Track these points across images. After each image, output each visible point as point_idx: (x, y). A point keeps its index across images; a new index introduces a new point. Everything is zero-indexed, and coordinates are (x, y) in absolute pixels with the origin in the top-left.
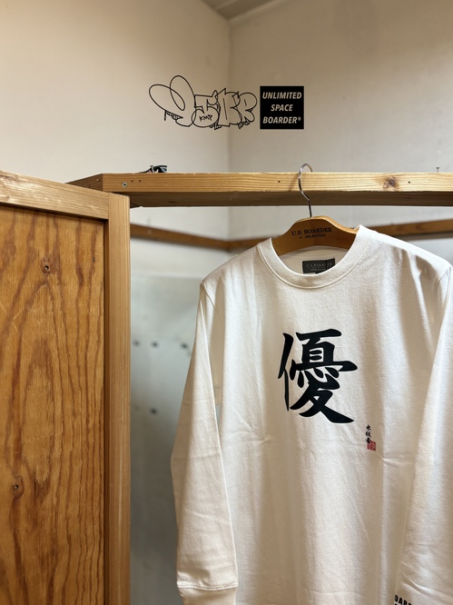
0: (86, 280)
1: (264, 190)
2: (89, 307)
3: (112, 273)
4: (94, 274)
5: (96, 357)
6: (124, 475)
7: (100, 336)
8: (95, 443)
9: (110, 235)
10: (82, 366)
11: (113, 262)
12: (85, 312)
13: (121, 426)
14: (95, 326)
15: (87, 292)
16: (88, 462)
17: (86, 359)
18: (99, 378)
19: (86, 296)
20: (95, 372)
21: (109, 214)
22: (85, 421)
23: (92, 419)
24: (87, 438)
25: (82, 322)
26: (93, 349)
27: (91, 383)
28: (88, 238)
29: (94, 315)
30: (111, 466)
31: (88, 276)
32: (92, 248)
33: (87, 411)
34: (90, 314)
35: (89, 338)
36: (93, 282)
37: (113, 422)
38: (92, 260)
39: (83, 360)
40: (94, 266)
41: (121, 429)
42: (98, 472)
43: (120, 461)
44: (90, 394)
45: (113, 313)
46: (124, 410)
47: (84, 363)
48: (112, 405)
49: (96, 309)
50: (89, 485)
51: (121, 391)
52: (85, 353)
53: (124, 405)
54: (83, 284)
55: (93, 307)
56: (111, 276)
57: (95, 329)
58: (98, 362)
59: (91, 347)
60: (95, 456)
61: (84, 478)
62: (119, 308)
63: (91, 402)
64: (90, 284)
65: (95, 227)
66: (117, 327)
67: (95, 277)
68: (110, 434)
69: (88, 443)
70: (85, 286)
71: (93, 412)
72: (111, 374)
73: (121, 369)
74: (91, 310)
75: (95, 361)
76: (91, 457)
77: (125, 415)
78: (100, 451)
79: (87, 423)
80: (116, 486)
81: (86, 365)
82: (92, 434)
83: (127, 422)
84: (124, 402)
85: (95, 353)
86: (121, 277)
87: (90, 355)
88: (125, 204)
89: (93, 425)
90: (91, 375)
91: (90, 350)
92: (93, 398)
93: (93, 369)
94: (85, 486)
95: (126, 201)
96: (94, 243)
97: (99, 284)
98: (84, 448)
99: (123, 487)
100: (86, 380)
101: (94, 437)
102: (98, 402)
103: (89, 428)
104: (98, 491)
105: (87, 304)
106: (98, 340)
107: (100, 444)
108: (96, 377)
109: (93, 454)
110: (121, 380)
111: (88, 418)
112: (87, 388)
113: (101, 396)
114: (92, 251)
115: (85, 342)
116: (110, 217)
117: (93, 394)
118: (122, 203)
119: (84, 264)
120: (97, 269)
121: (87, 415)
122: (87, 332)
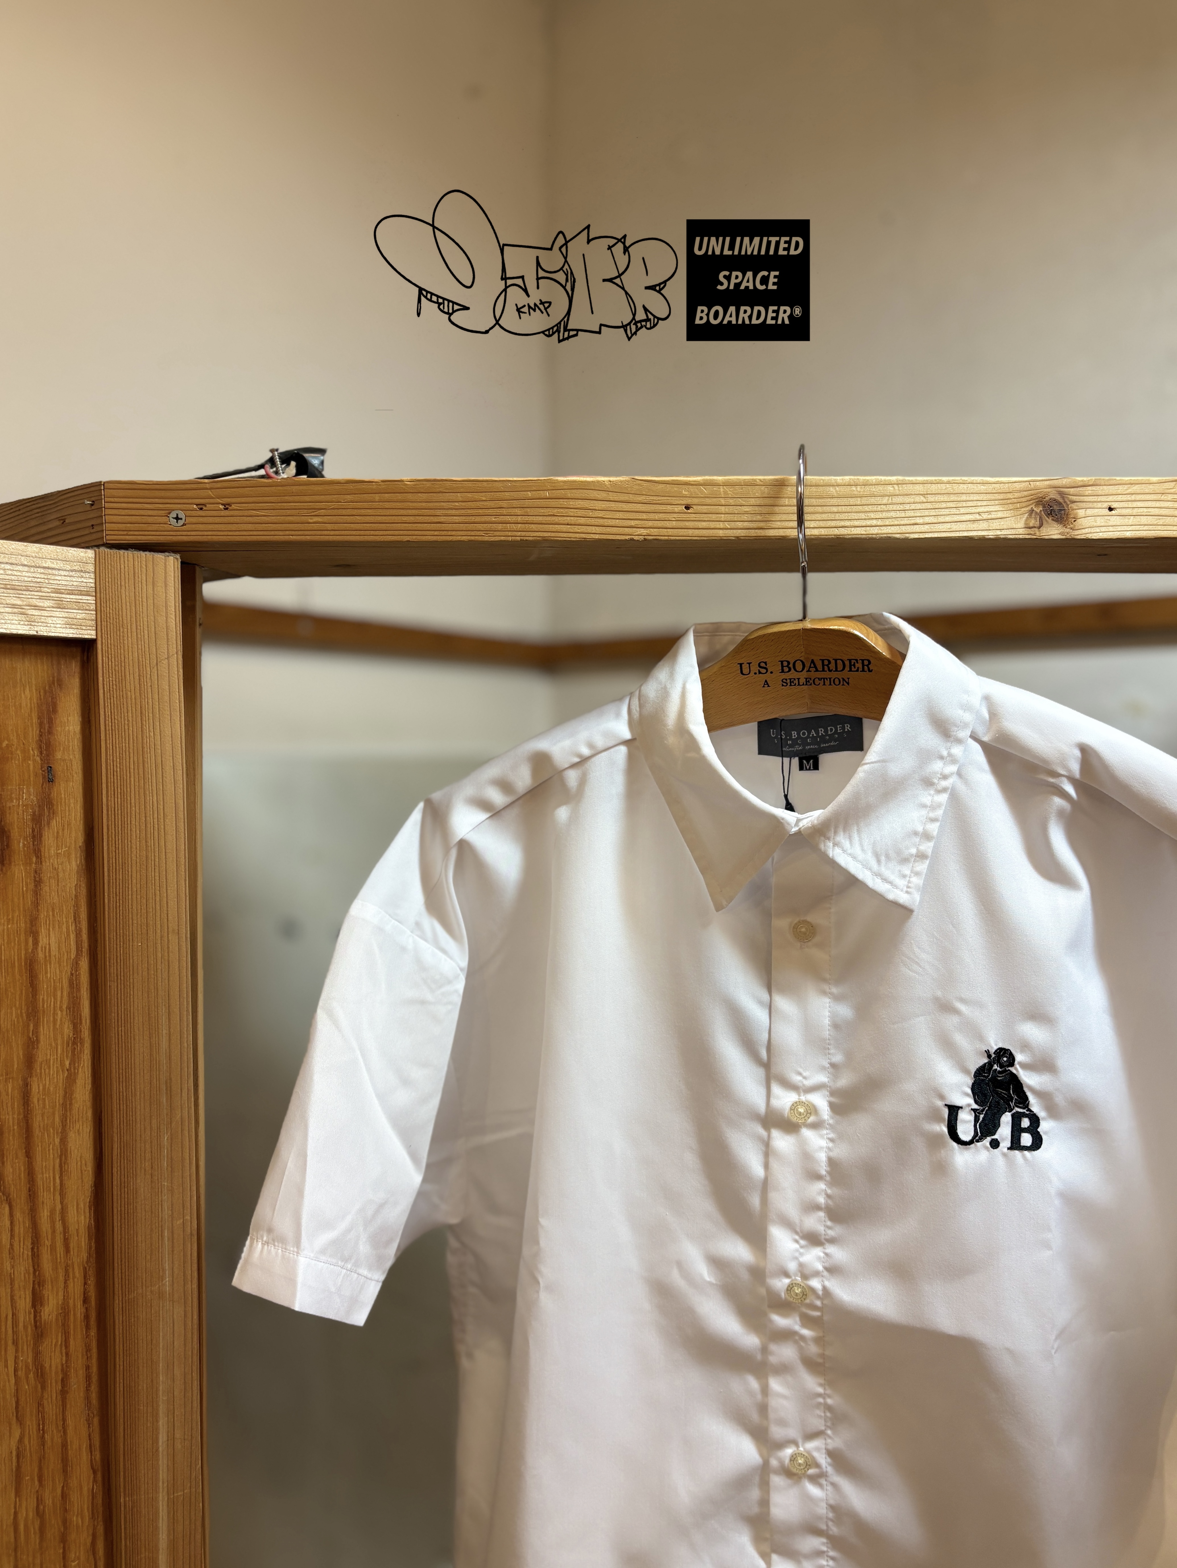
0: (20, 843)
1: (639, 534)
2: (33, 932)
3: (113, 816)
4: (54, 823)
5: (66, 1093)
6: (176, 1465)
7: (81, 1023)
8: (67, 1366)
9: (104, 691)
10: (13, 1126)
11: (116, 781)
12: (16, 951)
13: (161, 1309)
14: (59, 994)
15: (27, 884)
16: (43, 1430)
17: (28, 1100)
18: (79, 1159)
19: (21, 898)
20: (64, 1141)
21: (99, 620)
22: (28, 1300)
23: (55, 1292)
24: (37, 1354)
25: (9, 983)
26: (55, 1065)
27: (49, 1177)
28: (24, 704)
29: (53, 958)
30: (122, 1439)
31: (29, 831)
32: (41, 736)
33: (36, 1267)
34: (41, 955)
35: (37, 1032)
36: (49, 850)
37: (127, 1299)
38: (44, 777)
39: (16, 1106)
40: (49, 795)
41: (161, 1319)
42: (85, 1457)
43: (157, 1421)
44: (45, 1211)
45: (118, 949)
46: (171, 1256)
47: (19, 1114)
48: (123, 1245)
49: (61, 937)
50: (51, 1500)
51: (160, 1198)
52: (21, 1083)
53: (173, 1242)
54: (10, 860)
55: (51, 929)
56: (108, 829)
57: (61, 1002)
58: (76, 1106)
59: (48, 1062)
60: (68, 1406)
61: (32, 1479)
62: (144, 931)
63: (50, 1237)
64: (37, 857)
65: (52, 665)
66: (136, 992)
67: (58, 832)
68: (117, 1341)
69: (41, 1369)
70: (15, 865)
71: (57, 1268)
72: (115, 1146)
73: (156, 1125)
74: (44, 940)
75: (64, 1105)
76: (54, 1412)
77: (175, 1275)
78: (88, 1390)
79: (34, 1306)
80: (143, 1499)
81: (27, 1123)
82: (57, 1339)
83: (182, 1295)
84: (172, 1232)
85: (61, 1080)
86: (148, 825)
87: (44, 1086)
88: (160, 584)
89: (60, 1312)
90: (49, 1150)
91: (43, 1071)
92: (57, 1223)
93: (54, 1130)
94: (33, 1503)
95: (166, 573)
96: (51, 721)
97: (73, 853)
98: (27, 1387)
99: (172, 1503)
100: (29, 1167)
101: (64, 1348)
102: (78, 1236)
103: (45, 1320)
104: (87, 1514)
105: (26, 922)
106: (71, 1035)
107: (88, 1368)
108: (69, 1156)
109: (63, 1402)
110: (156, 1163)
111: (40, 1291)
112: (32, 1195)
113: (88, 1215)
114: (40, 747)
115: (20, 1046)
116: (102, 629)
117: (58, 1212)
118: (150, 580)
119: (11, 794)
120: (61, 804)
121: (34, 1281)
122: (28, 1016)
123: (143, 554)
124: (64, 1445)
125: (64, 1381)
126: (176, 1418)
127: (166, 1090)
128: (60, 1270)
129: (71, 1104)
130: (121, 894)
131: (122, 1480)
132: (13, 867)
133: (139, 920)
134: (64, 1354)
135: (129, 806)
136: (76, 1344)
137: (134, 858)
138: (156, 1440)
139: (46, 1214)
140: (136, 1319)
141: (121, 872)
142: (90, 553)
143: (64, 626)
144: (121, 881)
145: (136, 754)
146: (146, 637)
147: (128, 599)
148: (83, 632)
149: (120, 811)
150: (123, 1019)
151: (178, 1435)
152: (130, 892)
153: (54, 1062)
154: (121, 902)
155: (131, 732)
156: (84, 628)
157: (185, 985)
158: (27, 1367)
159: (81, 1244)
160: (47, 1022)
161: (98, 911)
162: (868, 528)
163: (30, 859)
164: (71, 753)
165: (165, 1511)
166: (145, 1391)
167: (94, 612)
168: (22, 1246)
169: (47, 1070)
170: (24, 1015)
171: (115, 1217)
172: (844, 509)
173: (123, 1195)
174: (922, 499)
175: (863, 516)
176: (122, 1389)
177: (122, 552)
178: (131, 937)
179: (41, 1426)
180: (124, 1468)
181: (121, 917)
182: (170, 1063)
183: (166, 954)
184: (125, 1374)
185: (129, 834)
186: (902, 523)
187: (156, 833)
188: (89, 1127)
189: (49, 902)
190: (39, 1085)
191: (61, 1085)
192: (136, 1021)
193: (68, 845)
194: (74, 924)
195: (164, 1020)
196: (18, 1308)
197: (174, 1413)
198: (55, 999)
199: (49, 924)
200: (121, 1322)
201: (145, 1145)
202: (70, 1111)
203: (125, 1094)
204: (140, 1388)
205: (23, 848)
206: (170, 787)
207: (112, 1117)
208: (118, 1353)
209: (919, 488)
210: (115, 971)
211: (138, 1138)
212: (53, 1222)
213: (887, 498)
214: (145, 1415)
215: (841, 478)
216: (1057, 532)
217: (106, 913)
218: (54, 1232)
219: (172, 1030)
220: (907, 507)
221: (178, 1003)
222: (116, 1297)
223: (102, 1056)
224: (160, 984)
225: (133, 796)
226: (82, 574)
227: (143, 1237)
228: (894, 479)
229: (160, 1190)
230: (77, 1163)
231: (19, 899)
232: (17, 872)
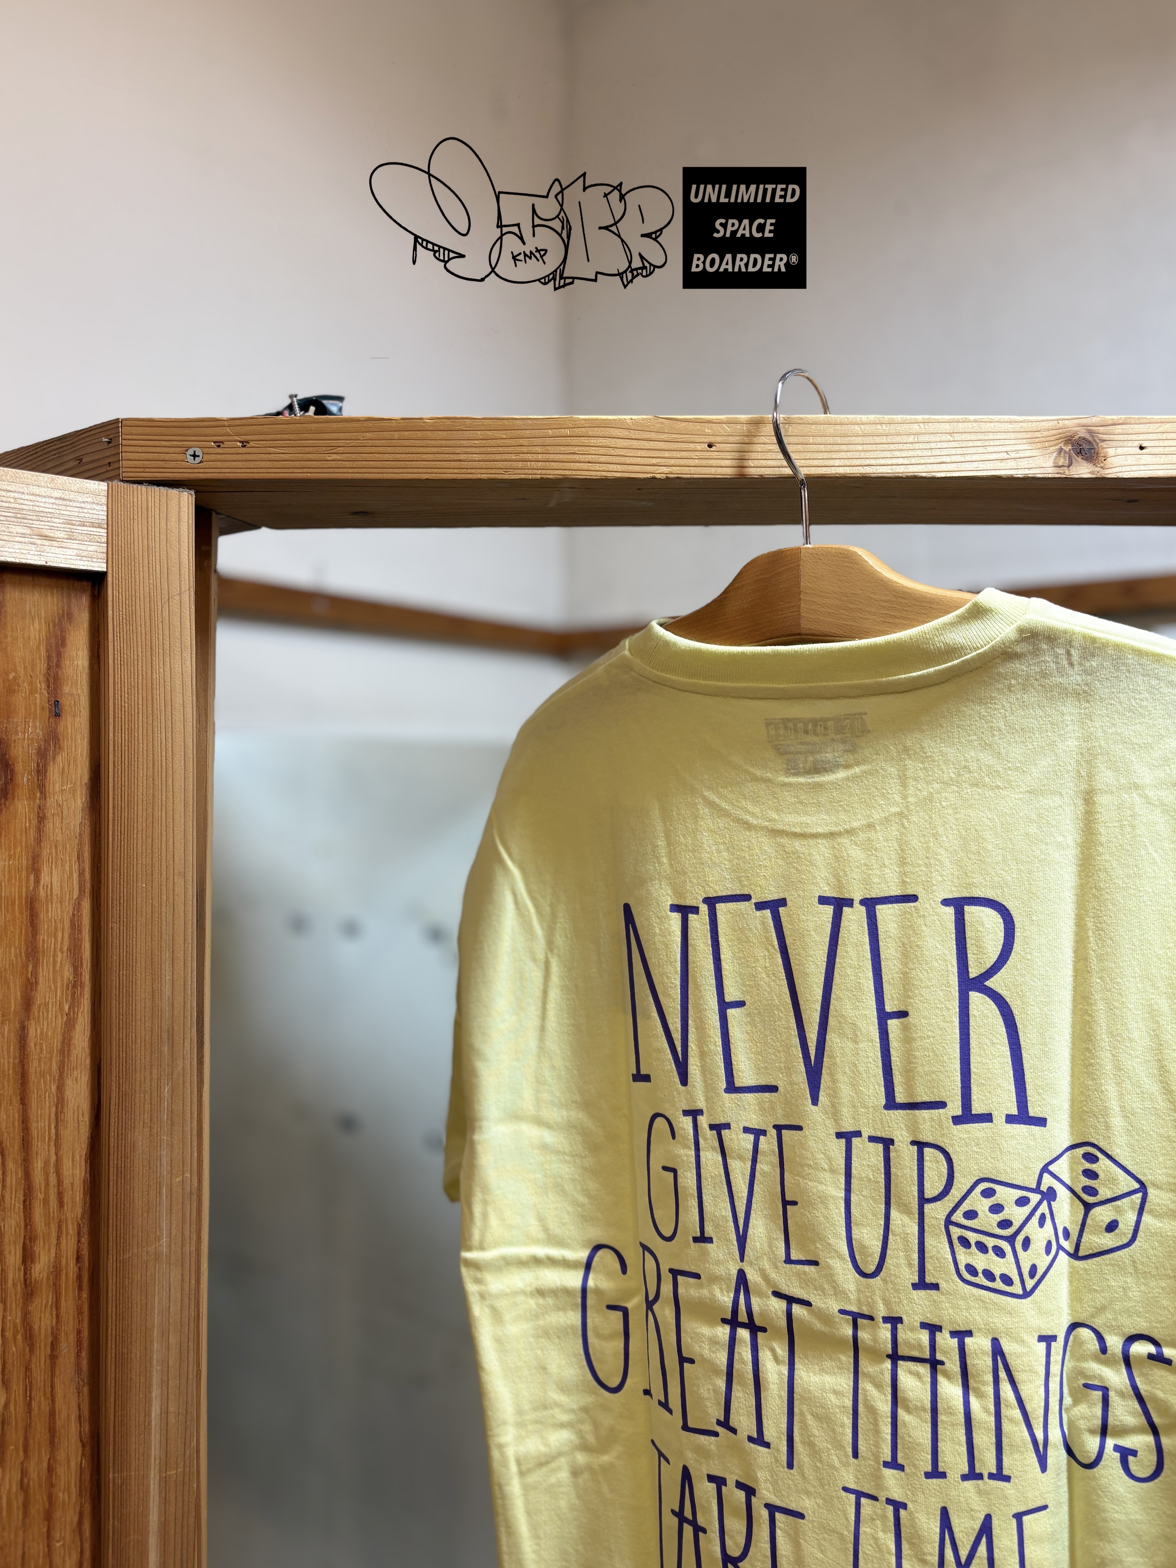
0: (24, 777)
1: (661, 472)
2: (35, 869)
3: (120, 753)
4: (59, 759)
5: (64, 1038)
6: (169, 1441)
7: (82, 966)
8: (57, 1329)
9: (113, 624)
10: (9, 1070)
11: (123, 717)
12: (17, 888)
13: (157, 1271)
14: (60, 934)
15: (30, 820)
16: (30, 1396)
17: (25, 1044)
18: (76, 1109)
19: (24, 834)
20: (60, 1089)
21: (110, 553)
22: (18, 1256)
23: (46, 1248)
24: (26, 1315)
25: (9, 921)
26: (54, 1010)
27: (45, 1126)
28: (32, 636)
29: (54, 897)
30: (112, 1410)
31: (33, 765)
32: (49, 669)
33: (28, 1221)
34: (42, 893)
35: (36, 974)
36: (54, 786)
37: (121, 1258)
38: (50, 711)
39: (12, 1050)
40: (56, 729)
41: (157, 1282)
42: (74, 1428)
43: (150, 1393)
44: (39, 1162)
45: (122, 889)
46: (169, 1215)
47: (15, 1058)
48: (119, 1201)
49: (64, 876)
50: (36, 1474)
51: (159, 1153)
52: (18, 1026)
53: (171, 1200)
54: (13, 794)
55: (54, 867)
56: (114, 765)
57: (62, 943)
58: (74, 1052)
59: (46, 1005)
60: (57, 1373)
61: (17, 1449)
62: (149, 872)
63: (43, 1188)
64: (41, 793)
65: (63, 598)
66: (139, 935)
67: (63, 769)
68: (110, 1302)
69: (30, 1330)
70: (18, 800)
71: (49, 1224)
72: (114, 1095)
73: (156, 1077)
74: (47, 878)
75: (62, 1052)
76: (42, 1377)
77: (173, 1235)
78: (78, 1355)
79: (24, 1262)
80: (133, 1476)
81: (23, 1067)
82: (47, 1298)
83: (180, 1257)
84: (171, 1190)
85: (60, 1025)
86: (156, 763)
87: (42, 1030)
88: (173, 519)
89: (52, 1270)
90: (45, 1097)
91: (41, 1014)
92: (51, 1175)
93: (50, 1077)
94: (17, 1476)
95: (179, 508)
96: (59, 655)
97: (79, 790)
98: (14, 1349)
99: (164, 1482)
100: (23, 1115)
101: (54, 1309)
102: (72, 1190)
103: (35, 1279)
104: (74, 1490)
105: (28, 859)
106: (71, 978)
107: (79, 1332)
108: (66, 1105)
109: (52, 1367)
110: (156, 1115)
111: (31, 1247)
112: (26, 1144)
113: (83, 1167)
114: (48, 681)
115: (18, 987)
116: (113, 563)
117: (52, 1164)
118: (163, 515)
119: (17, 727)
120: (68, 740)
121: (25, 1237)
122: (27, 956)
123: (157, 488)
124: (52, 1414)
125: (54, 1345)
126: (170, 1391)
127: (168, 1039)
128: (52, 1226)
129: (69, 1051)
130: (126, 833)
131: (111, 1454)
132: (16, 801)
133: (144, 860)
134: (54, 1316)
135: (136, 742)
136: (68, 1305)
137: (140, 796)
138: (148, 1414)
139: (39, 1165)
140: (130, 1281)
141: (126, 810)
142: (103, 486)
143: (75, 558)
144: (126, 819)
145: (145, 690)
146: (158, 572)
147: (140, 533)
148: (93, 564)
149: (126, 748)
150: (125, 962)
151: (172, 1409)
152: (135, 831)
153: (52, 1006)
154: (126, 841)
155: (140, 667)
156: (95, 560)
157: (190, 930)
158: (15, 1327)
159: (76, 1197)
160: (47, 964)
161: (102, 852)
162: (894, 467)
163: (34, 794)
164: (79, 687)
165: (157, 1491)
166: (138, 1359)
167: (106, 545)
168: (13, 1198)
169: (45, 1014)
170: (23, 955)
171: (111, 1170)
172: (869, 447)
173: (120, 1148)
174: (949, 437)
175: (888, 454)
176: (114, 1356)
177: (135, 486)
178: (135, 878)
179: (28, 1392)
180: (114, 1441)
181: (126, 857)
182: (173, 1010)
183: (171, 897)
184: (117, 1340)
185: (136, 772)
186: (929, 461)
187: (164, 771)
188: (87, 1076)
189: (52, 839)
190: (36, 1029)
191: (59, 1029)
192: (138, 965)
193: (73, 782)
194: (77, 863)
195: (167, 967)
196: (7, 1264)
197: (168, 1384)
198: (56, 940)
199: (52, 861)
200: (114, 1283)
201: (145, 1096)
202: (68, 1059)
203: (125, 1041)
204: (133, 1355)
205: (28, 783)
206: (179, 726)
207: (111, 1065)
208: (110, 1316)
209: (947, 427)
210: (118, 912)
211: (138, 1089)
212: (47, 1175)
213: (913, 436)
214: (138, 1385)
215: (866, 416)
216: (1089, 471)
217: (110, 851)
218: (47, 1184)
219: (175, 977)
220: (933, 445)
221: (183, 948)
222: (110, 1256)
223: (102, 1000)
224: (164, 928)
225: (140, 731)
226: (95, 506)
227: (140, 1193)
228: (919, 418)
229: (159, 1144)
230: (74, 1113)
231: (21, 835)
232: (20, 806)
